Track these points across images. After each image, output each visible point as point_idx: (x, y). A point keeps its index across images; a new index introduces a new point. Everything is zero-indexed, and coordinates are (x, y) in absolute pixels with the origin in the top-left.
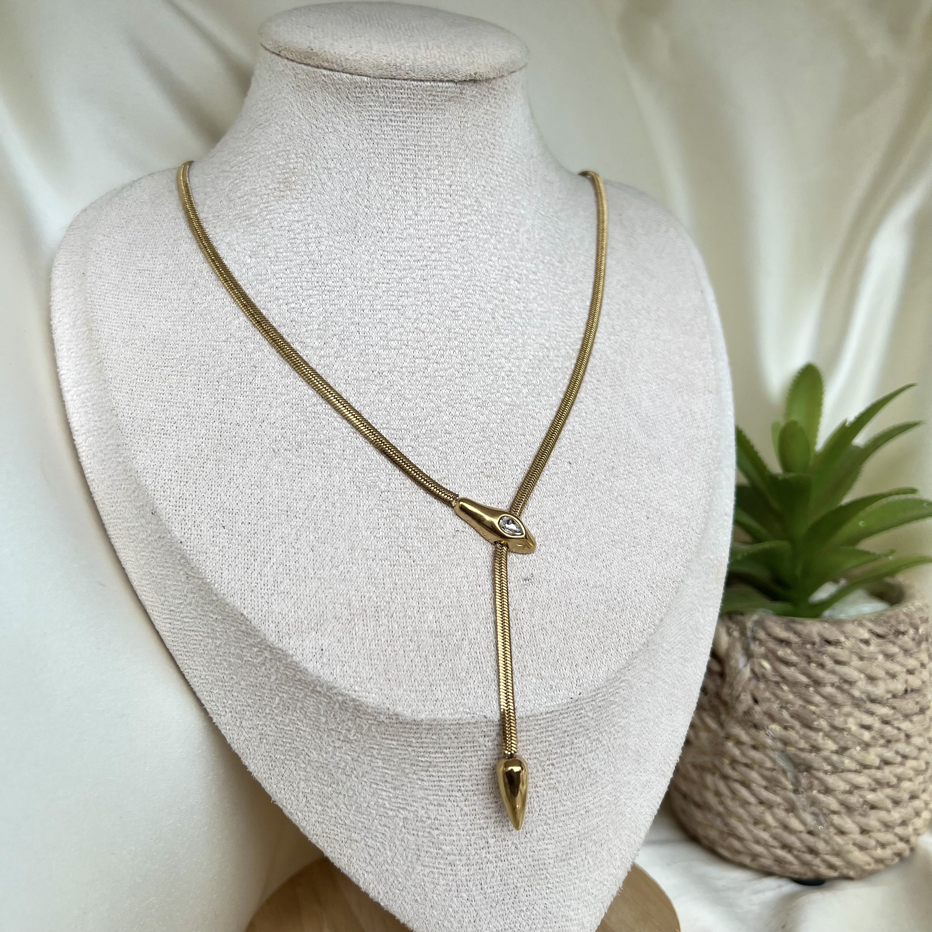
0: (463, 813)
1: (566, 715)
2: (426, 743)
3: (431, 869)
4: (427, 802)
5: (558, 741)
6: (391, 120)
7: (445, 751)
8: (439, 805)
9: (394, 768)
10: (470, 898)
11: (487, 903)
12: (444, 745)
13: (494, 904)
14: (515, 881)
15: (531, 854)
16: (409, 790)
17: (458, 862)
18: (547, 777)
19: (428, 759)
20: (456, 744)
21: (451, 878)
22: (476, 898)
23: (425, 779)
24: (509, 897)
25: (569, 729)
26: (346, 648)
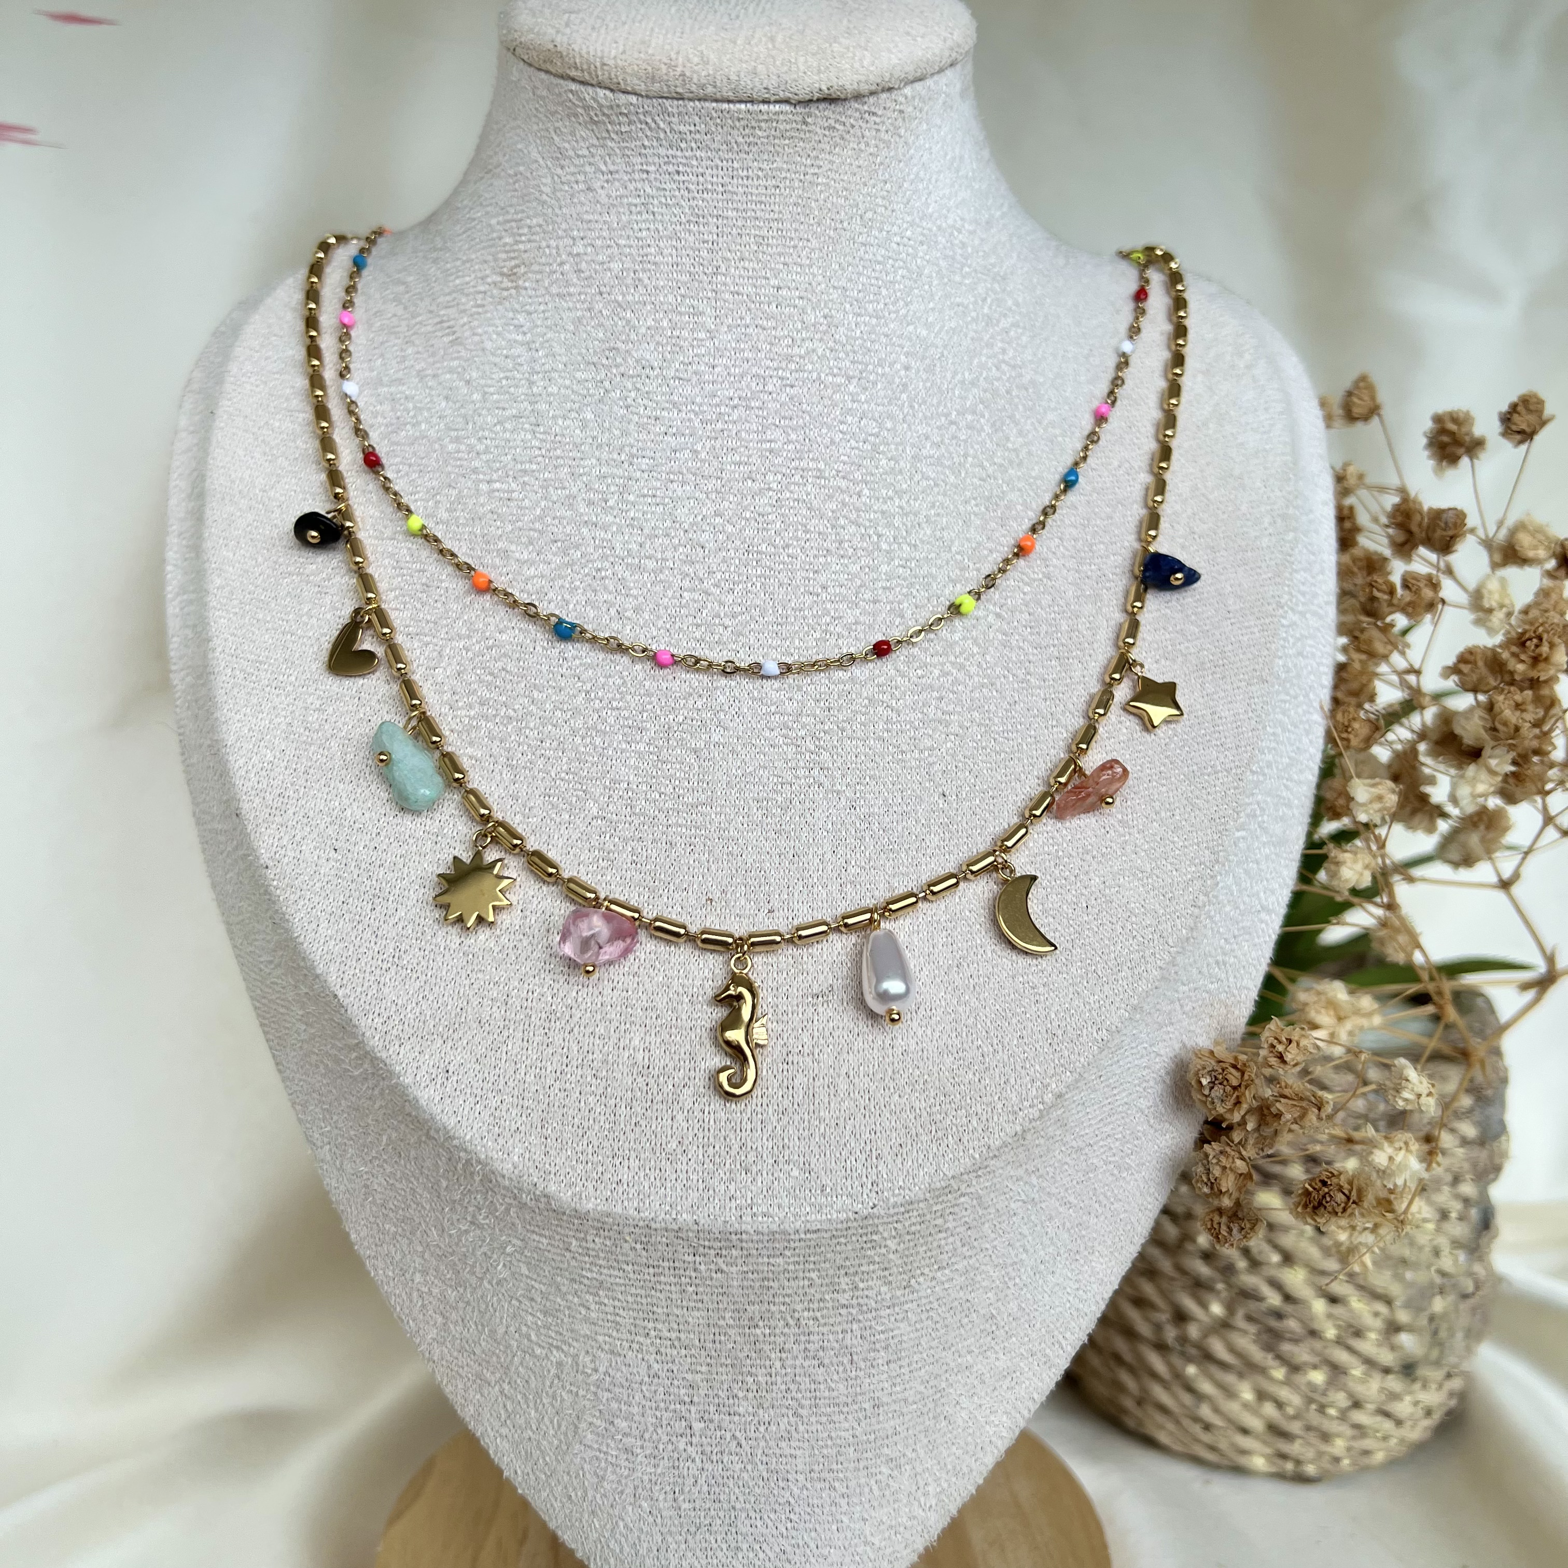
0: (652, 1372)
1: (843, 1240)
2: (593, 1250)
3: (594, 1453)
4: (593, 1343)
5: (827, 1281)
6: (678, 173)
7: (625, 1267)
8: (612, 1352)
9: (544, 1281)
10: (654, 1512)
11: (681, 1525)
12: (624, 1258)
13: (693, 1529)
14: (733, 1498)
15: (764, 1459)
16: (566, 1320)
17: (639, 1451)
18: (803, 1338)
19: (597, 1277)
20: (645, 1260)
21: (626, 1473)
22: (664, 1514)
23: (592, 1307)
24: (719, 1522)
25: (848, 1263)
26: (486, 1075)
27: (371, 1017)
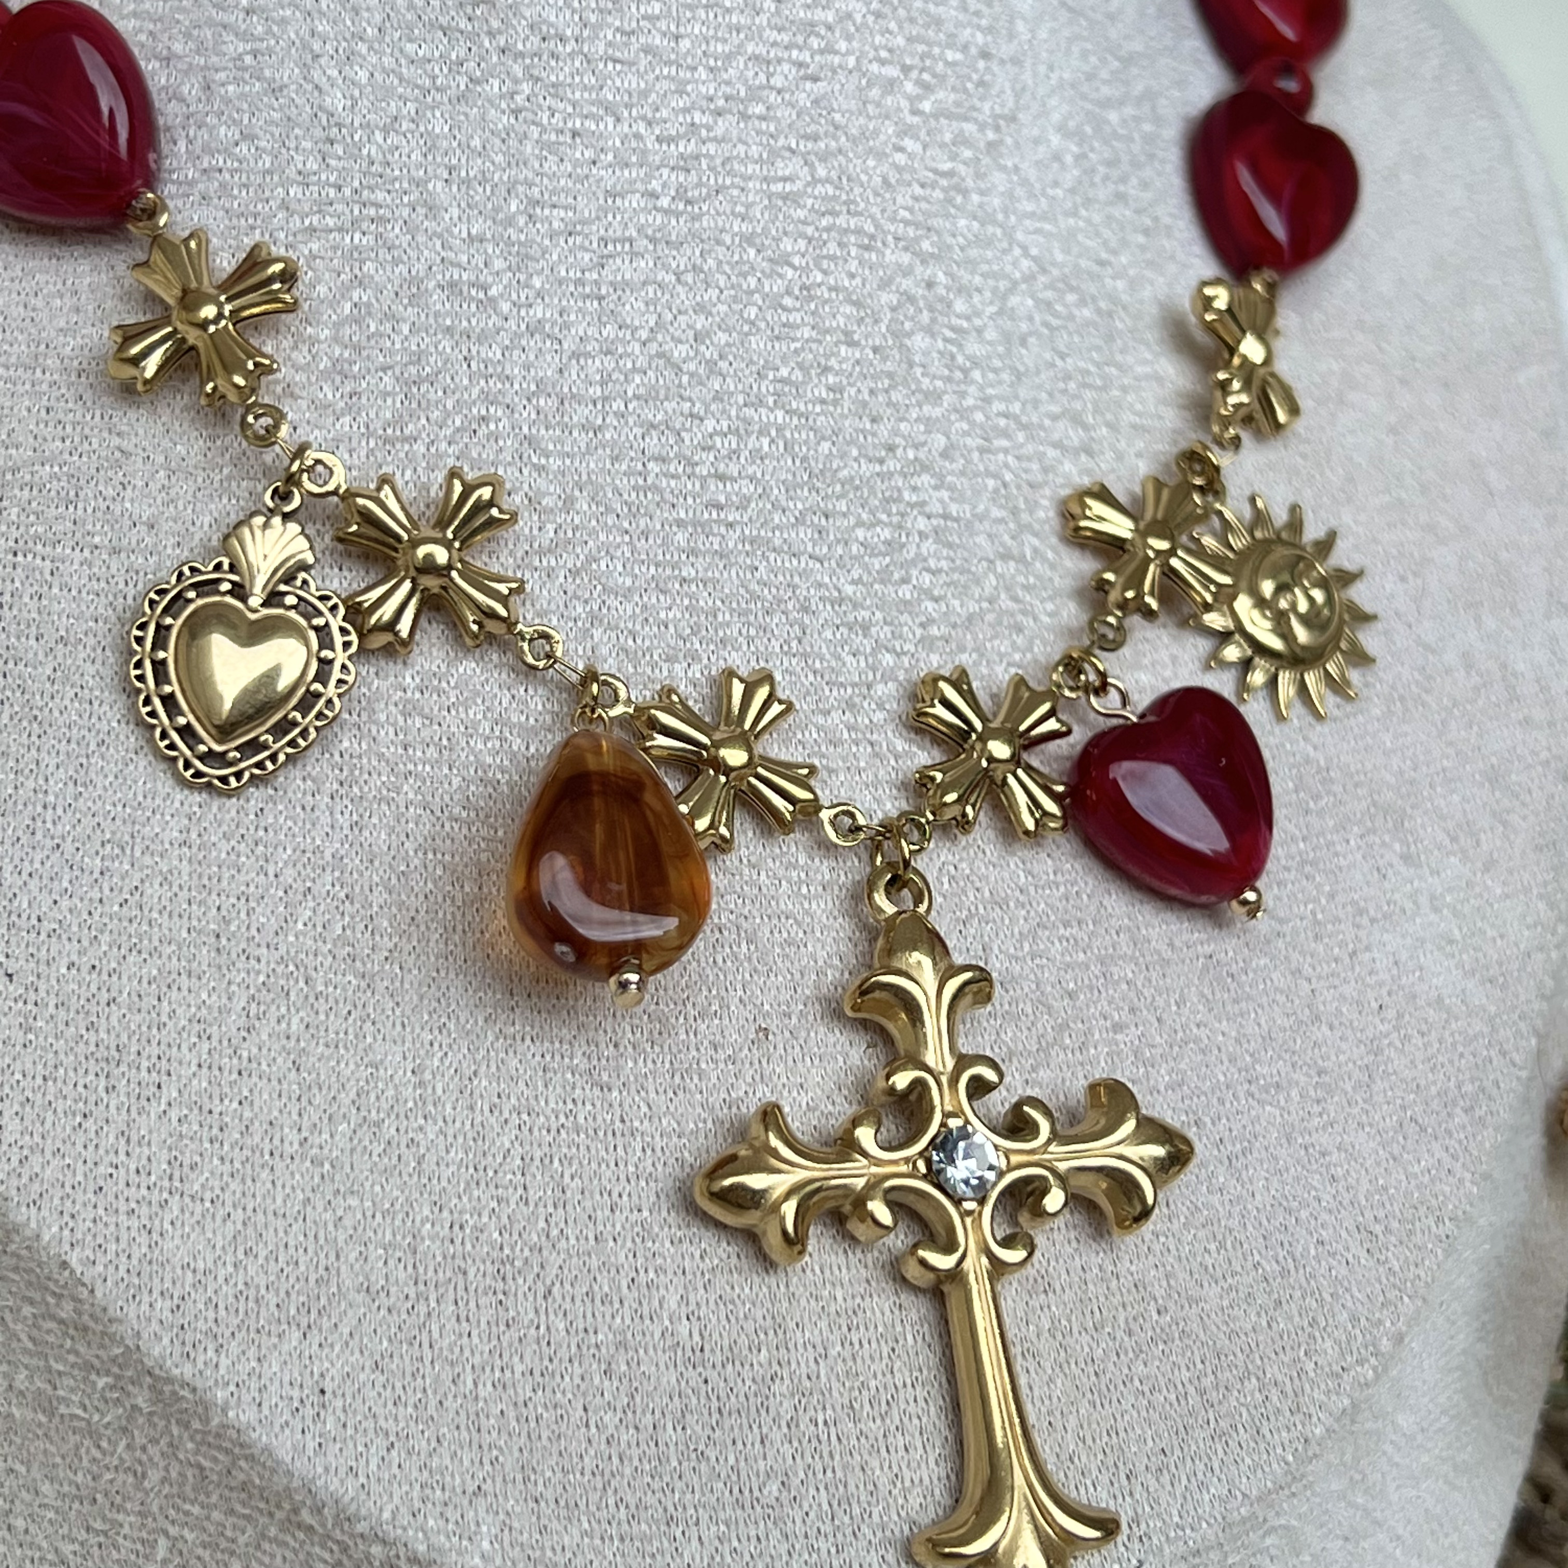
27: (146, 1299)
